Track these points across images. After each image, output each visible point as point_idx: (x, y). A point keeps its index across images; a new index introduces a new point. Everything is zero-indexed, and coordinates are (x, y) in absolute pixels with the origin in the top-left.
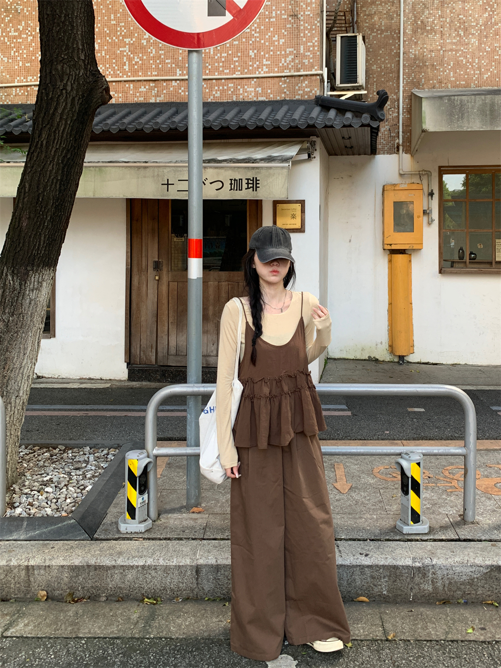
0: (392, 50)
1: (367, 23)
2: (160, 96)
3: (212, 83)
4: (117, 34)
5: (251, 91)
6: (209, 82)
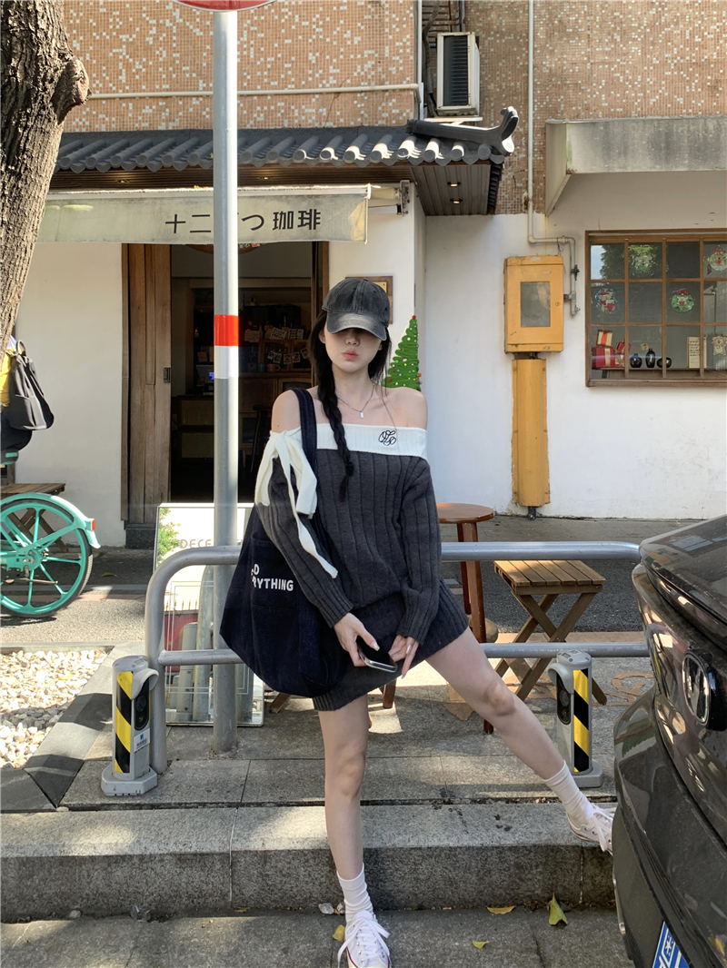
0: (516, 62)
1: (481, 22)
2: (174, 121)
3: (252, 101)
4: (108, 27)
5: (310, 113)
6: (248, 99)
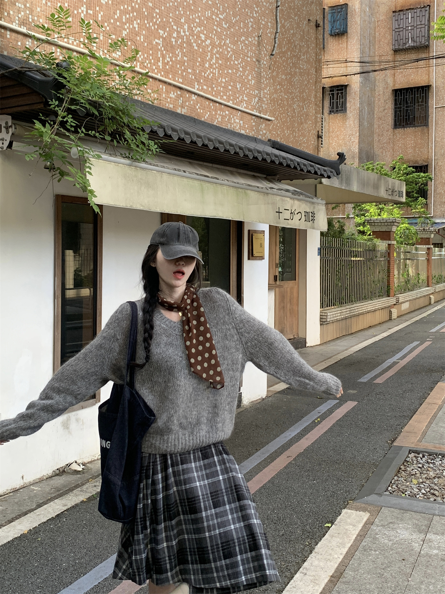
4: (153, 20)
5: (238, 123)
6: (215, 104)
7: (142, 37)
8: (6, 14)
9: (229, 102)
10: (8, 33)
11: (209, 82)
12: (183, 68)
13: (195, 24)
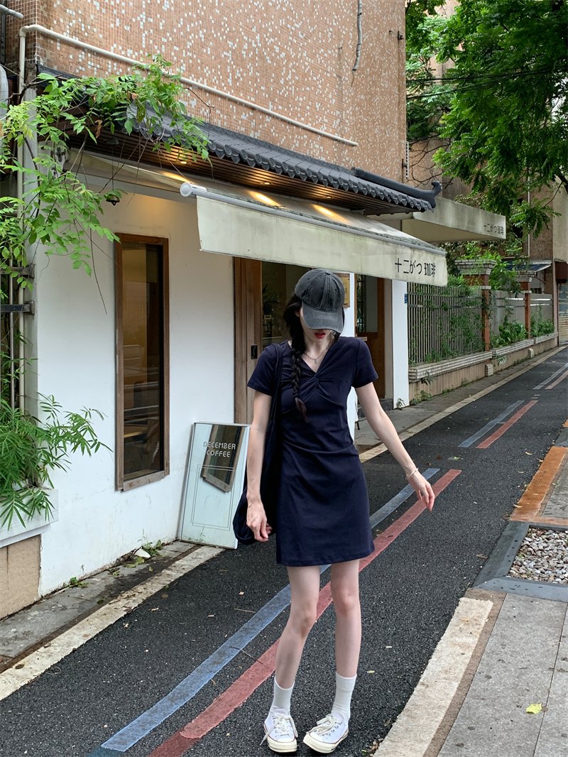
4: (221, 29)
6: (291, 127)
7: (209, 49)
8: (55, 22)
9: (307, 124)
10: (58, 44)
11: (285, 101)
12: (255, 85)
13: (268, 34)
